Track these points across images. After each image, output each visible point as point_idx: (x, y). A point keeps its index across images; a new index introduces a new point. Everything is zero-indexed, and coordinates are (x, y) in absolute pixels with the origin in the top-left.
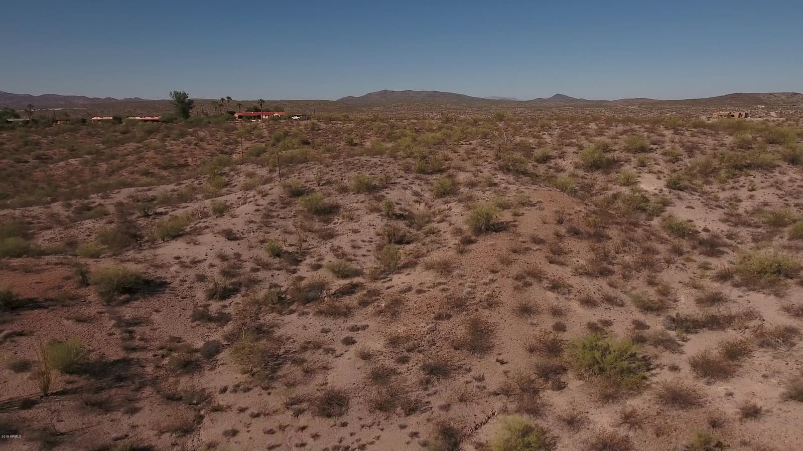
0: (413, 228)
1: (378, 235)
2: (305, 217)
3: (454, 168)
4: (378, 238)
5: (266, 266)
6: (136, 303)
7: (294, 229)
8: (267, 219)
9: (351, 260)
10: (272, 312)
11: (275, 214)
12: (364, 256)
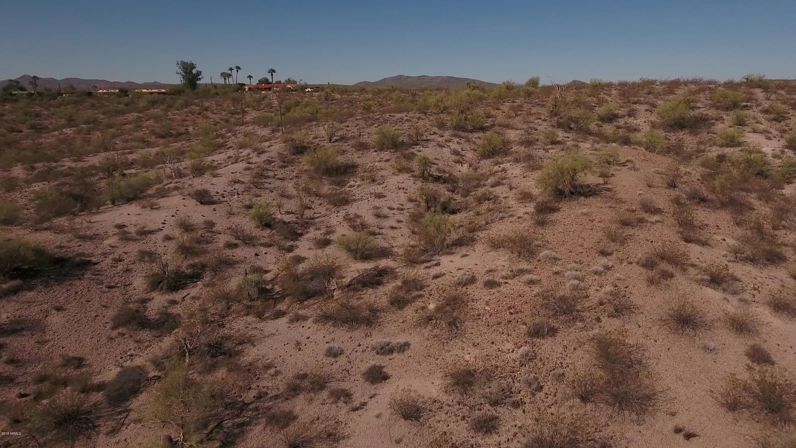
0: (457, 194)
1: (411, 200)
2: (312, 178)
3: (500, 126)
4: (411, 205)
5: (249, 241)
6: (30, 295)
7: (295, 193)
8: (259, 178)
9: (374, 234)
10: (247, 315)
11: (271, 174)
12: (392, 228)
